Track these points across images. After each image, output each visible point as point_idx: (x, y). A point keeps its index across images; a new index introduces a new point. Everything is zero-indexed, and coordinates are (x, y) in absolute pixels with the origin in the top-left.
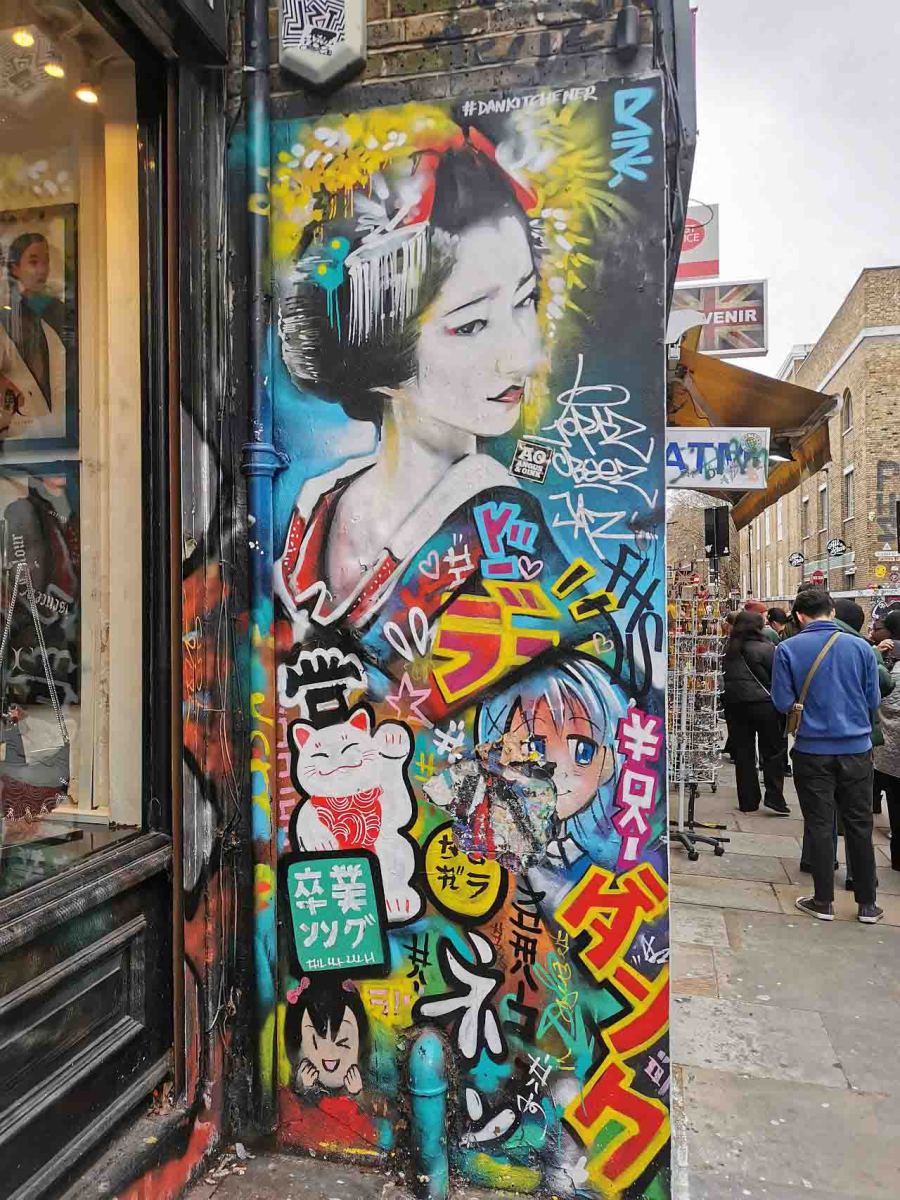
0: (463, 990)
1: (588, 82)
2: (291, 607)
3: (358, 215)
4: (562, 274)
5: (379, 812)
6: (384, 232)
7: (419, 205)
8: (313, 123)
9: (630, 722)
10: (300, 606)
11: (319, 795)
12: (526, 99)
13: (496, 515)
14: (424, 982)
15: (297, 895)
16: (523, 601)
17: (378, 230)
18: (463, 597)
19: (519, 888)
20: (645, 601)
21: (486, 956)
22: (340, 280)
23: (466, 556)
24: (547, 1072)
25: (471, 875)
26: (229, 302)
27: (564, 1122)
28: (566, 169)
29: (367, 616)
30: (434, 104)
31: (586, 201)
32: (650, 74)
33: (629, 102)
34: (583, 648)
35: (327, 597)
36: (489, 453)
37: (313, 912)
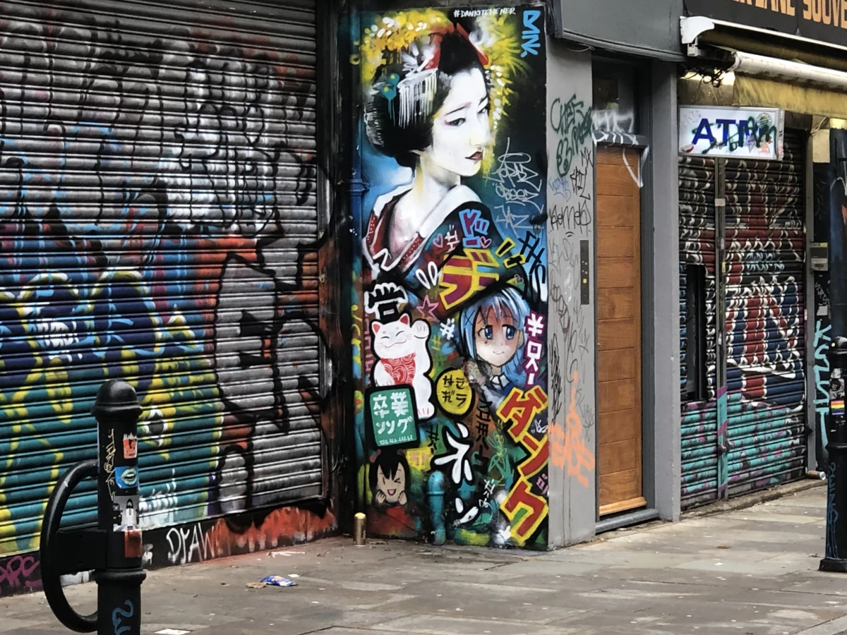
0: (455, 451)
1: (512, 5)
2: (371, 262)
3: (404, 63)
4: (500, 98)
5: (414, 365)
6: (416, 72)
7: (433, 60)
8: (382, 15)
9: (530, 318)
10: (375, 261)
11: (385, 357)
12: (483, 11)
13: (469, 216)
14: (435, 448)
15: (375, 408)
16: (482, 259)
17: (413, 71)
18: (454, 257)
19: (480, 400)
20: (538, 259)
22: (395, 95)
23: (455, 236)
24: (493, 488)
25: (458, 395)
26: (339, 104)
27: (501, 511)
28: (501, 47)
29: (408, 266)
30: (441, 10)
31: (510, 63)
32: (540, 4)
33: (530, 17)
34: (510, 282)
35: (389, 257)
36: (467, 185)
37: (382, 417)
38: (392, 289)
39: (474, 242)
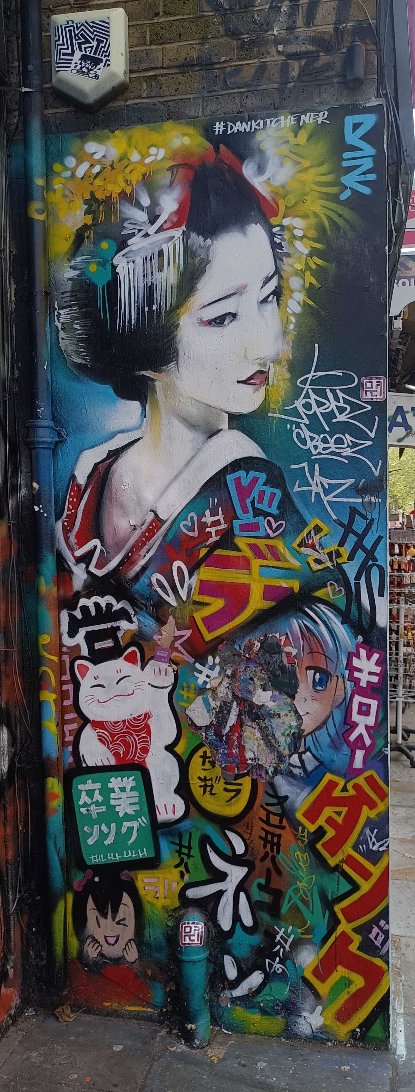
0: (221, 876)
1: (323, 108)
2: (71, 561)
3: (124, 220)
4: (298, 273)
5: (149, 733)
6: (146, 235)
7: (177, 212)
8: (83, 138)
9: (358, 657)
10: (79, 560)
11: (98, 719)
12: (268, 120)
13: (245, 482)
14: (188, 871)
15: (81, 803)
16: (269, 556)
17: (142, 233)
18: (218, 552)
19: (266, 793)
20: (370, 554)
21: (240, 848)
22: (109, 277)
23: (220, 517)
24: (290, 940)
25: (226, 783)
26: (11, 296)
27: (305, 980)
28: (303, 183)
29: (137, 568)
30: (188, 124)
31: (320, 211)
32: (374, 102)
33: (356, 126)
34: (319, 594)
35: (102, 551)
36: (239, 430)
37: (94, 816)
38: (109, 606)
39: (256, 527)
